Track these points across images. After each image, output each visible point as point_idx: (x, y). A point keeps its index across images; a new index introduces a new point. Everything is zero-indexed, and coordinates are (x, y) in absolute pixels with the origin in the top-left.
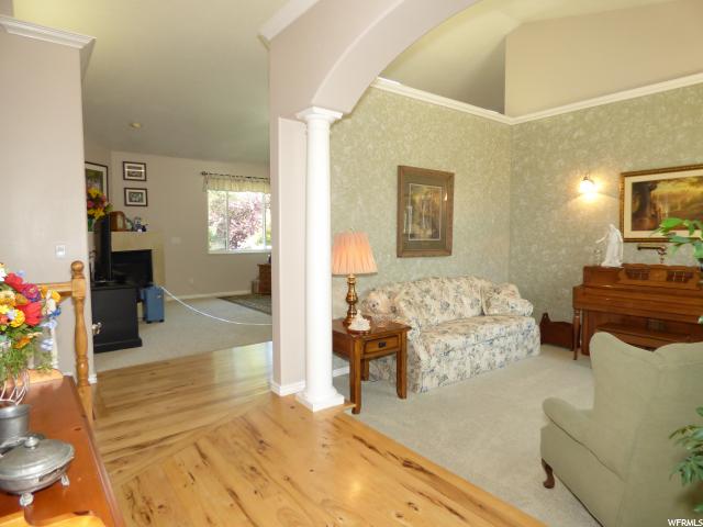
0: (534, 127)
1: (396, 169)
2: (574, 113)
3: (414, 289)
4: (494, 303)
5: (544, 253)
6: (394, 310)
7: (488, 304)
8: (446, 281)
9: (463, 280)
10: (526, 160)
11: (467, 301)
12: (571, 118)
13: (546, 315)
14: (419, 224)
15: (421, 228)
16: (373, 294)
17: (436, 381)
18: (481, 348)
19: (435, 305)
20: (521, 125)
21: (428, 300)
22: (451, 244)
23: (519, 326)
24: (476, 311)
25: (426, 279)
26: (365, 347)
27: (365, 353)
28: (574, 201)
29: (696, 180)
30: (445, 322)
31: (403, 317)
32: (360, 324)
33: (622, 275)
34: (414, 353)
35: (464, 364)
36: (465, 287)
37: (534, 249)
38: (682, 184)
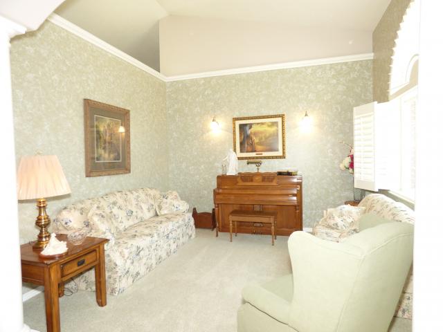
0: (180, 85)
1: (82, 101)
2: (205, 79)
3: (104, 203)
4: (164, 206)
5: (190, 168)
6: (87, 224)
7: (160, 208)
8: (128, 193)
9: (141, 191)
10: (176, 106)
11: (145, 207)
12: (203, 82)
13: (195, 209)
14: (104, 148)
15: (105, 152)
16: (64, 213)
17: (130, 280)
18: (161, 243)
19: (122, 214)
20: (172, 83)
21: (115, 210)
22: (129, 164)
23: (184, 220)
24: (152, 213)
25: (112, 193)
26: (62, 270)
27: (63, 276)
28: (207, 134)
29: (270, 124)
30: (131, 226)
31: (97, 231)
32: (54, 248)
33: (239, 180)
34: (110, 261)
35: (151, 259)
36: (143, 196)
37: (184, 166)
38: (264, 126)
